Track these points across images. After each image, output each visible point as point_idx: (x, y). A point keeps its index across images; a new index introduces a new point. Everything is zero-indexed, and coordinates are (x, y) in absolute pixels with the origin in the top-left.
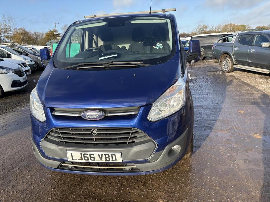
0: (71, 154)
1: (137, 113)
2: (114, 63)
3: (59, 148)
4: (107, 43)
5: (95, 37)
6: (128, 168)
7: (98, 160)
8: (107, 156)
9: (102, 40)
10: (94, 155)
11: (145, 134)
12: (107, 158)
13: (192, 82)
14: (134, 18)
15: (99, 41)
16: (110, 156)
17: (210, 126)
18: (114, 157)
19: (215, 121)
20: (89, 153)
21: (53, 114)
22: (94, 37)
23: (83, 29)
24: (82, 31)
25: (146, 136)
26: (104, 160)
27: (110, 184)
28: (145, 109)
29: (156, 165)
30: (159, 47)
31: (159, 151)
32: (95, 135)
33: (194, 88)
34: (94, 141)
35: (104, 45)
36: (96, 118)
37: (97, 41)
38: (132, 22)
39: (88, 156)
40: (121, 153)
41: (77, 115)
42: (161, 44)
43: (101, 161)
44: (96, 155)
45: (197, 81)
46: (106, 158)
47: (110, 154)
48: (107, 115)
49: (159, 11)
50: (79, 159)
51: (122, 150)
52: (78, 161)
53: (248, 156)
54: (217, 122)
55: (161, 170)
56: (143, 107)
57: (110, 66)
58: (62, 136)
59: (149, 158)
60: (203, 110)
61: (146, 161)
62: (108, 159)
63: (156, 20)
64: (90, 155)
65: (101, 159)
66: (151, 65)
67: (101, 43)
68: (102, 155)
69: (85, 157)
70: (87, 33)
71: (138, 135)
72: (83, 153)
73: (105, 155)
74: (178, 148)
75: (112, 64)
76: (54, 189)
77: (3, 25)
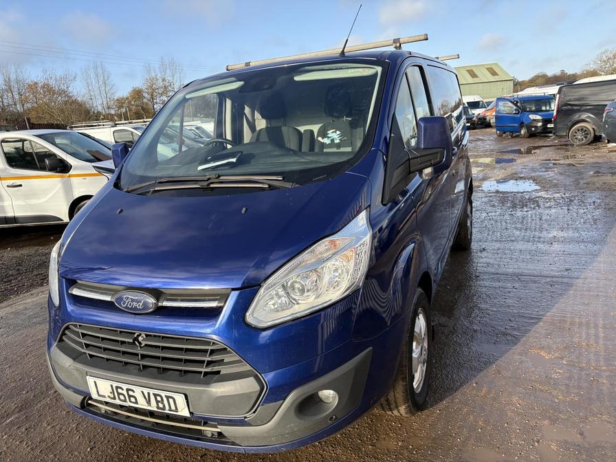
0: (95, 382)
1: (222, 304)
2: (222, 178)
3: (76, 367)
4: (275, 124)
5: (247, 110)
6: (209, 430)
7: (142, 404)
8: (159, 399)
9: (263, 117)
10: (134, 392)
11: (238, 358)
12: (159, 402)
13: (526, 206)
14: (302, 69)
15: (258, 119)
16: (165, 399)
17: (515, 333)
18: (171, 401)
19: (537, 321)
20: (125, 387)
21: (70, 292)
22: (245, 111)
23: (219, 94)
24: (216, 100)
25: (241, 362)
26: (153, 407)
27: (201, 457)
28: (239, 295)
29: (266, 435)
30: (333, 140)
31: (272, 402)
32: (141, 347)
33: (522, 222)
34: (139, 360)
35: (267, 128)
36: (140, 309)
37: (254, 120)
38: (297, 78)
39: (125, 392)
40: (183, 396)
41: (108, 298)
42: (338, 132)
43: (149, 408)
44: (138, 392)
45: (541, 203)
46: (157, 402)
47: (163, 394)
48: (160, 304)
49: (387, 43)
50: (109, 396)
51: (187, 389)
52: (108, 400)
53: (581, 434)
54: (541, 323)
55: (282, 447)
56: (237, 293)
57: (212, 186)
58: (84, 341)
59: (250, 416)
60: (517, 285)
61: (242, 423)
62: (161, 405)
63: (353, 70)
64: (128, 390)
65: (149, 402)
66: (296, 186)
67: (261, 124)
68: (149, 394)
69: (119, 394)
70: (229, 103)
71: (227, 358)
72: (115, 384)
73: (155, 395)
74: (333, 397)
75: (217, 180)
76: (91, 449)
77: (160, 80)
